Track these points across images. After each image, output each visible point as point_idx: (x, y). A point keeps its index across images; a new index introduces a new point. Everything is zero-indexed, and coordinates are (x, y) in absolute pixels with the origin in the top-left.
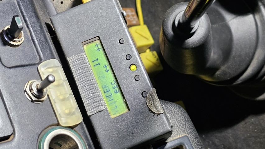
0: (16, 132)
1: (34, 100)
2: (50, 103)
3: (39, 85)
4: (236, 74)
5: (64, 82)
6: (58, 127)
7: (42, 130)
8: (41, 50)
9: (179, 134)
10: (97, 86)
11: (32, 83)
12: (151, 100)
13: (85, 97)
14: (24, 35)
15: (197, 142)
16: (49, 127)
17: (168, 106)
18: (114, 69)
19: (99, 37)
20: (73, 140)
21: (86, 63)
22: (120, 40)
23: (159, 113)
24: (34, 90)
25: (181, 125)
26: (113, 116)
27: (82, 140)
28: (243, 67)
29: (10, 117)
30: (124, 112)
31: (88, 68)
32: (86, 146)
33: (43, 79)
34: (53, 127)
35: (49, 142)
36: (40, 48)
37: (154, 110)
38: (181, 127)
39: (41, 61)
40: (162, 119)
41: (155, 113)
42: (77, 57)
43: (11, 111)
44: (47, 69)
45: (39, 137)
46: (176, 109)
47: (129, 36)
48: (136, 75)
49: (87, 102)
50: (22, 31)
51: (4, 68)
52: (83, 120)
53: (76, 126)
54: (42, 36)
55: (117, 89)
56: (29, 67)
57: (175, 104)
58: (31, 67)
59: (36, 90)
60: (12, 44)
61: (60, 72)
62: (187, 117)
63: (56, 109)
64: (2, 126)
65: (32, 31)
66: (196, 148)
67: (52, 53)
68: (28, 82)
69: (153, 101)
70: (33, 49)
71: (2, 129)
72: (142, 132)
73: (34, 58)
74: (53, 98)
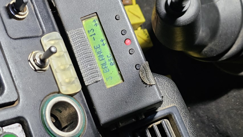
0: (21, 98)
1: (37, 69)
2: (51, 72)
3: (42, 56)
4: (222, 51)
5: (65, 54)
6: (59, 94)
7: (44, 97)
8: (44, 24)
9: (169, 104)
10: (94, 58)
11: (36, 53)
12: (144, 73)
13: (83, 69)
14: (29, 9)
15: (185, 112)
16: (50, 94)
17: (158, 78)
18: (110, 43)
19: (96, 13)
20: (73, 107)
21: (84, 37)
22: (116, 17)
23: (151, 84)
24: (37, 60)
25: (171, 96)
26: (108, 86)
27: (80, 107)
28: (229, 44)
29: (15, 84)
30: (119, 83)
31: (86, 41)
32: (84, 112)
33: (46, 50)
34: (54, 94)
35: (51, 108)
36: (43, 22)
37: (146, 81)
38: (170, 98)
39: (43, 33)
40: (154, 90)
41: (148, 84)
42: (76, 31)
43: (16, 79)
44: (49, 41)
45: (41, 103)
46: (166, 82)
47: (124, 13)
48: (130, 49)
49: (85, 73)
50: (26, 6)
51: (10, 39)
52: (82, 89)
53: (76, 94)
54: (45, 11)
55: (113, 61)
56: (32, 39)
57: (165, 76)
58: (34, 39)
59: (39, 60)
60: (17, 17)
61: (61, 44)
62: (176, 89)
63: (58, 78)
64: (8, 92)
65: (35, 6)
66: (184, 118)
67: (53, 27)
68: (32, 52)
69: (146, 74)
70: (37, 23)
71: (7, 94)
72: (135, 101)
73: (37, 31)
74: (55, 67)
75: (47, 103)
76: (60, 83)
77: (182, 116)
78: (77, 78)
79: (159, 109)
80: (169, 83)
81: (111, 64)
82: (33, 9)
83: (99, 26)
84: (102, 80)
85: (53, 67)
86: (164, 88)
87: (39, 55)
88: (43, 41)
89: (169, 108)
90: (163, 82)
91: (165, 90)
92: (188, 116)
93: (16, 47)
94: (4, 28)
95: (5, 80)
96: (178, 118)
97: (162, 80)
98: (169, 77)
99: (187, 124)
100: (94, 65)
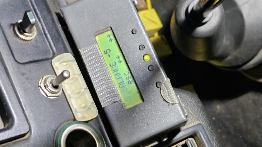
0: (32, 129)
1: (49, 96)
3: (54, 81)
5: (79, 77)
6: (74, 122)
9: (193, 122)
10: (110, 77)
12: (165, 91)
13: (99, 89)
14: (36, 29)
17: (182, 95)
18: (127, 60)
19: (111, 27)
21: (99, 54)
22: (132, 31)
23: (174, 103)
24: (48, 86)
27: (98, 134)
29: (26, 115)
30: (138, 103)
31: (100, 59)
33: (58, 75)
35: (66, 138)
36: (53, 42)
37: (169, 100)
38: (195, 115)
39: (54, 55)
40: (177, 109)
41: (170, 103)
42: (89, 48)
45: (55, 133)
46: (189, 97)
47: (141, 26)
48: (149, 65)
49: (100, 93)
50: (34, 27)
51: (18, 64)
58: (44, 62)
59: (51, 86)
61: (74, 67)
63: (72, 104)
66: (211, 136)
67: (65, 47)
68: (43, 78)
69: (168, 92)
70: (46, 43)
71: (18, 127)
72: (158, 122)
73: (47, 52)
74: (68, 92)
75: (61, 132)
76: (75, 109)
77: (208, 134)
78: (93, 103)
79: (183, 128)
80: (192, 99)
81: (129, 83)
82: (41, 28)
83: (114, 41)
84: (120, 100)
85: (67, 92)
86: (188, 104)
87: (50, 78)
88: (54, 63)
89: (194, 126)
90: (186, 98)
91: (189, 107)
92: (215, 134)
93: (24, 72)
94: (10, 52)
95: (15, 110)
96: (204, 137)
97: (185, 95)
98: (190, 90)
99: (214, 142)
100: (111, 84)
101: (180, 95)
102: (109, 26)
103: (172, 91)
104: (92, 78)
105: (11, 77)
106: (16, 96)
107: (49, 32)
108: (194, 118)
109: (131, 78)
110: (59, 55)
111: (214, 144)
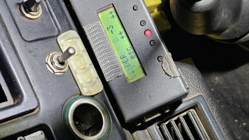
0: (41, 104)
1: (55, 72)
3: (60, 57)
5: (83, 53)
6: (81, 97)
7: (65, 100)
8: (59, 22)
9: (194, 93)
10: (113, 52)
11: (53, 55)
12: (167, 65)
13: (103, 64)
14: (42, 8)
15: (212, 100)
16: (71, 97)
18: (129, 36)
19: (113, 4)
21: (102, 31)
22: (133, 7)
23: (175, 76)
24: (55, 62)
25: (196, 85)
26: (131, 81)
27: (104, 107)
29: (34, 90)
30: (141, 77)
31: (104, 35)
32: (108, 113)
33: (63, 52)
34: (75, 97)
35: (73, 112)
36: (58, 20)
37: (170, 73)
38: (195, 87)
39: (59, 33)
40: (178, 82)
41: (172, 76)
42: (92, 25)
43: (34, 85)
44: (66, 40)
45: (63, 107)
46: (190, 70)
47: (142, 2)
48: (151, 40)
49: (105, 68)
50: (40, 5)
51: (25, 42)
52: (104, 87)
54: (58, 8)
56: (48, 39)
58: (50, 39)
59: (57, 62)
61: (79, 43)
63: (78, 79)
65: (48, 3)
66: (211, 106)
67: (69, 24)
68: (49, 54)
69: (169, 65)
70: (52, 21)
71: (27, 102)
72: (160, 95)
73: (52, 30)
74: (74, 68)
75: (68, 107)
76: (81, 84)
77: (208, 105)
78: (98, 78)
79: (184, 100)
80: (193, 71)
81: (132, 58)
82: (46, 7)
83: (116, 18)
84: (124, 75)
85: (72, 68)
86: (188, 77)
87: (57, 55)
88: (60, 41)
89: (195, 98)
90: (186, 71)
91: (189, 80)
92: (215, 105)
93: (32, 49)
94: (17, 31)
95: (23, 87)
96: (205, 108)
97: (185, 68)
98: (190, 64)
99: (215, 113)
100: (114, 59)
101: (181, 68)
102: (111, 3)
103: (173, 64)
104: (96, 54)
105: (19, 55)
106: (25, 73)
107: (54, 11)
108: (195, 90)
109: (133, 53)
110: (64, 32)
111: (215, 114)
